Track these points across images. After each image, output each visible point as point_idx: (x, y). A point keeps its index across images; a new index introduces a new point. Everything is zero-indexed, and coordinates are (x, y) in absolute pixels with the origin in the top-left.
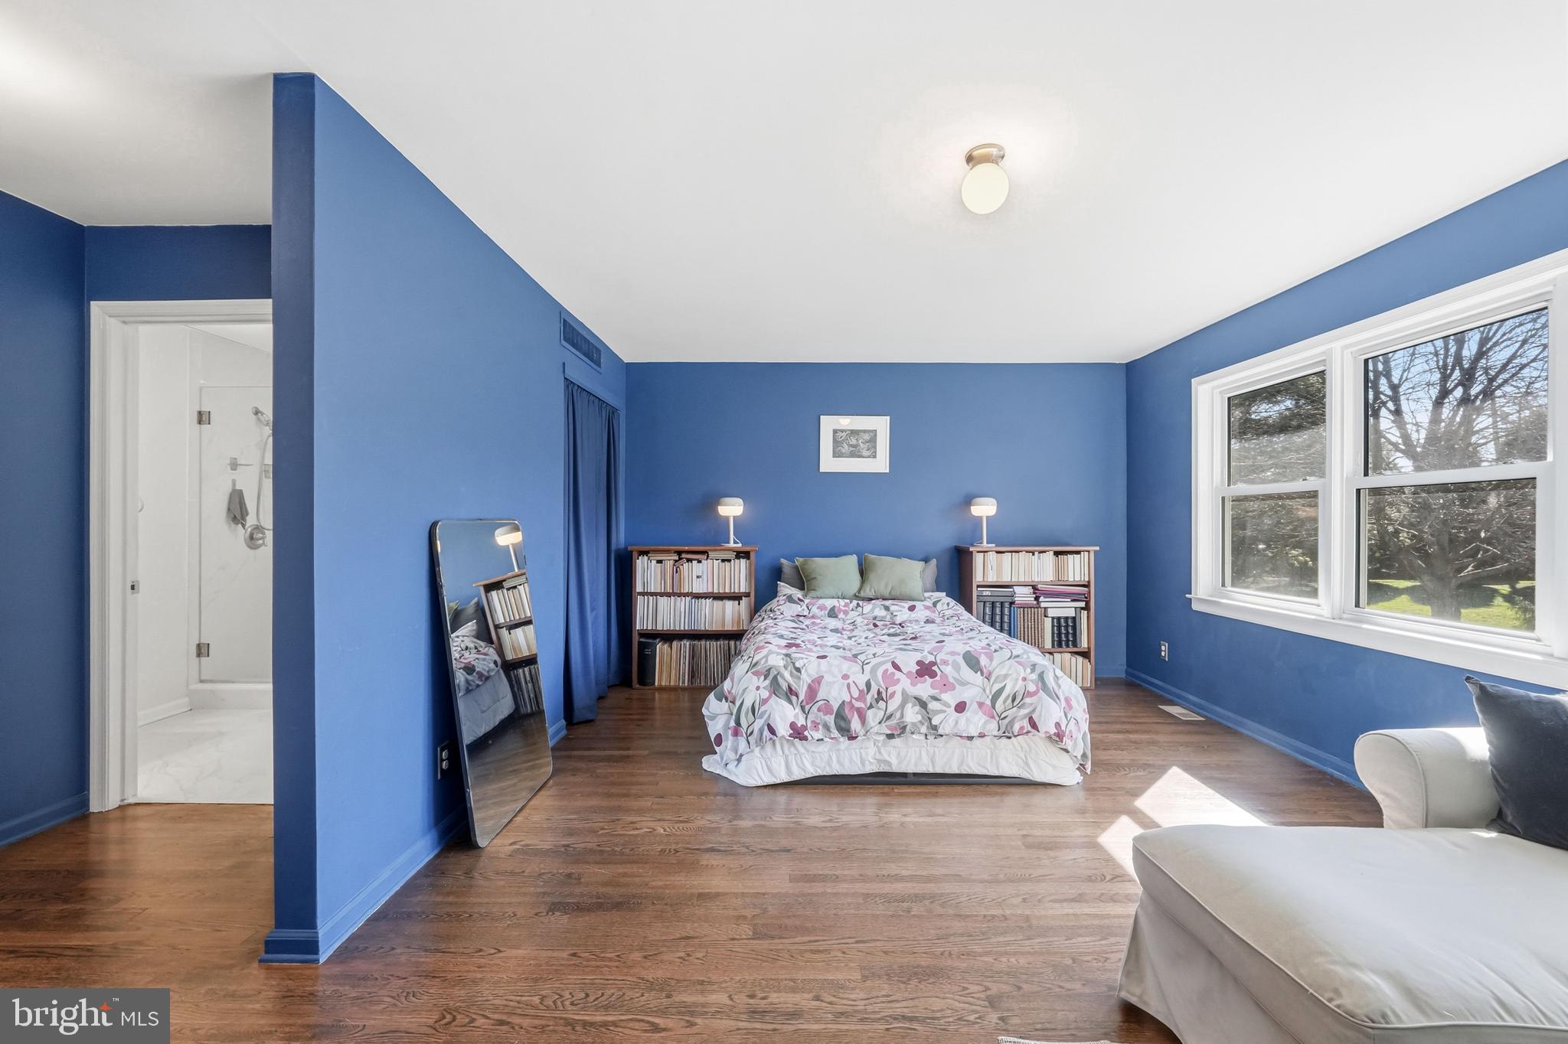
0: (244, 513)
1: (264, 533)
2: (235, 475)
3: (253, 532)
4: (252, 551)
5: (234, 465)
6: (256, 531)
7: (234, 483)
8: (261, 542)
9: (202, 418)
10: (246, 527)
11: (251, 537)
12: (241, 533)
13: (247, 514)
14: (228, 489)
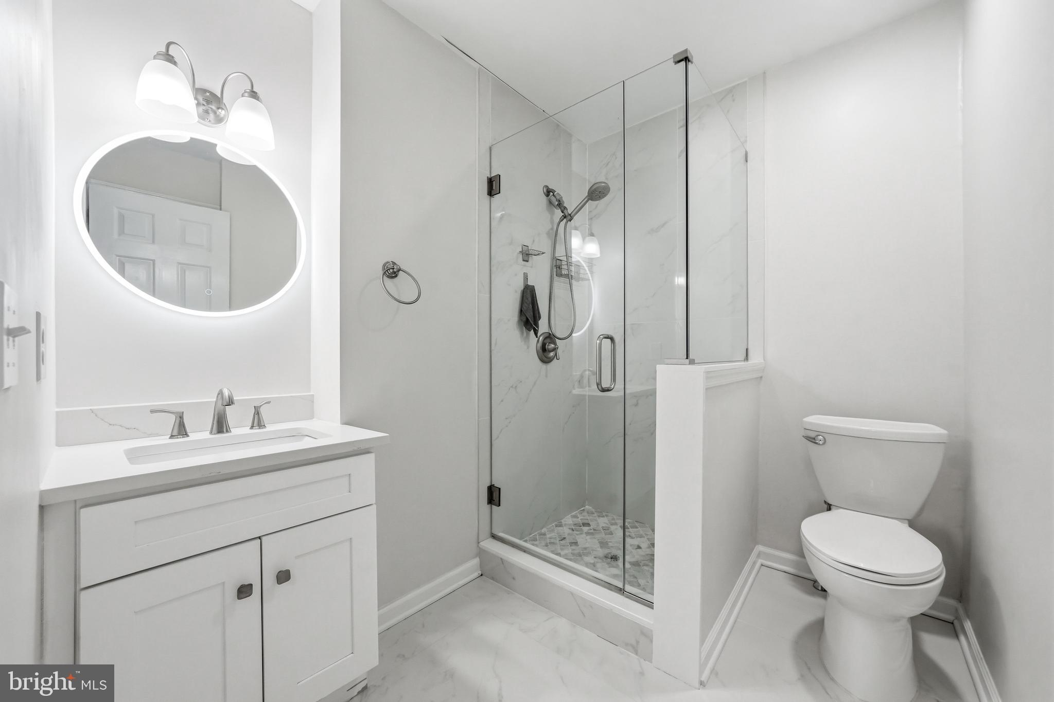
0: (536, 316)
1: (555, 343)
2: (527, 268)
3: (545, 341)
4: (544, 366)
5: (526, 255)
6: (548, 340)
7: (526, 278)
8: (552, 354)
9: (493, 186)
10: (539, 335)
11: (544, 349)
12: (534, 342)
13: (540, 318)
14: (521, 286)
